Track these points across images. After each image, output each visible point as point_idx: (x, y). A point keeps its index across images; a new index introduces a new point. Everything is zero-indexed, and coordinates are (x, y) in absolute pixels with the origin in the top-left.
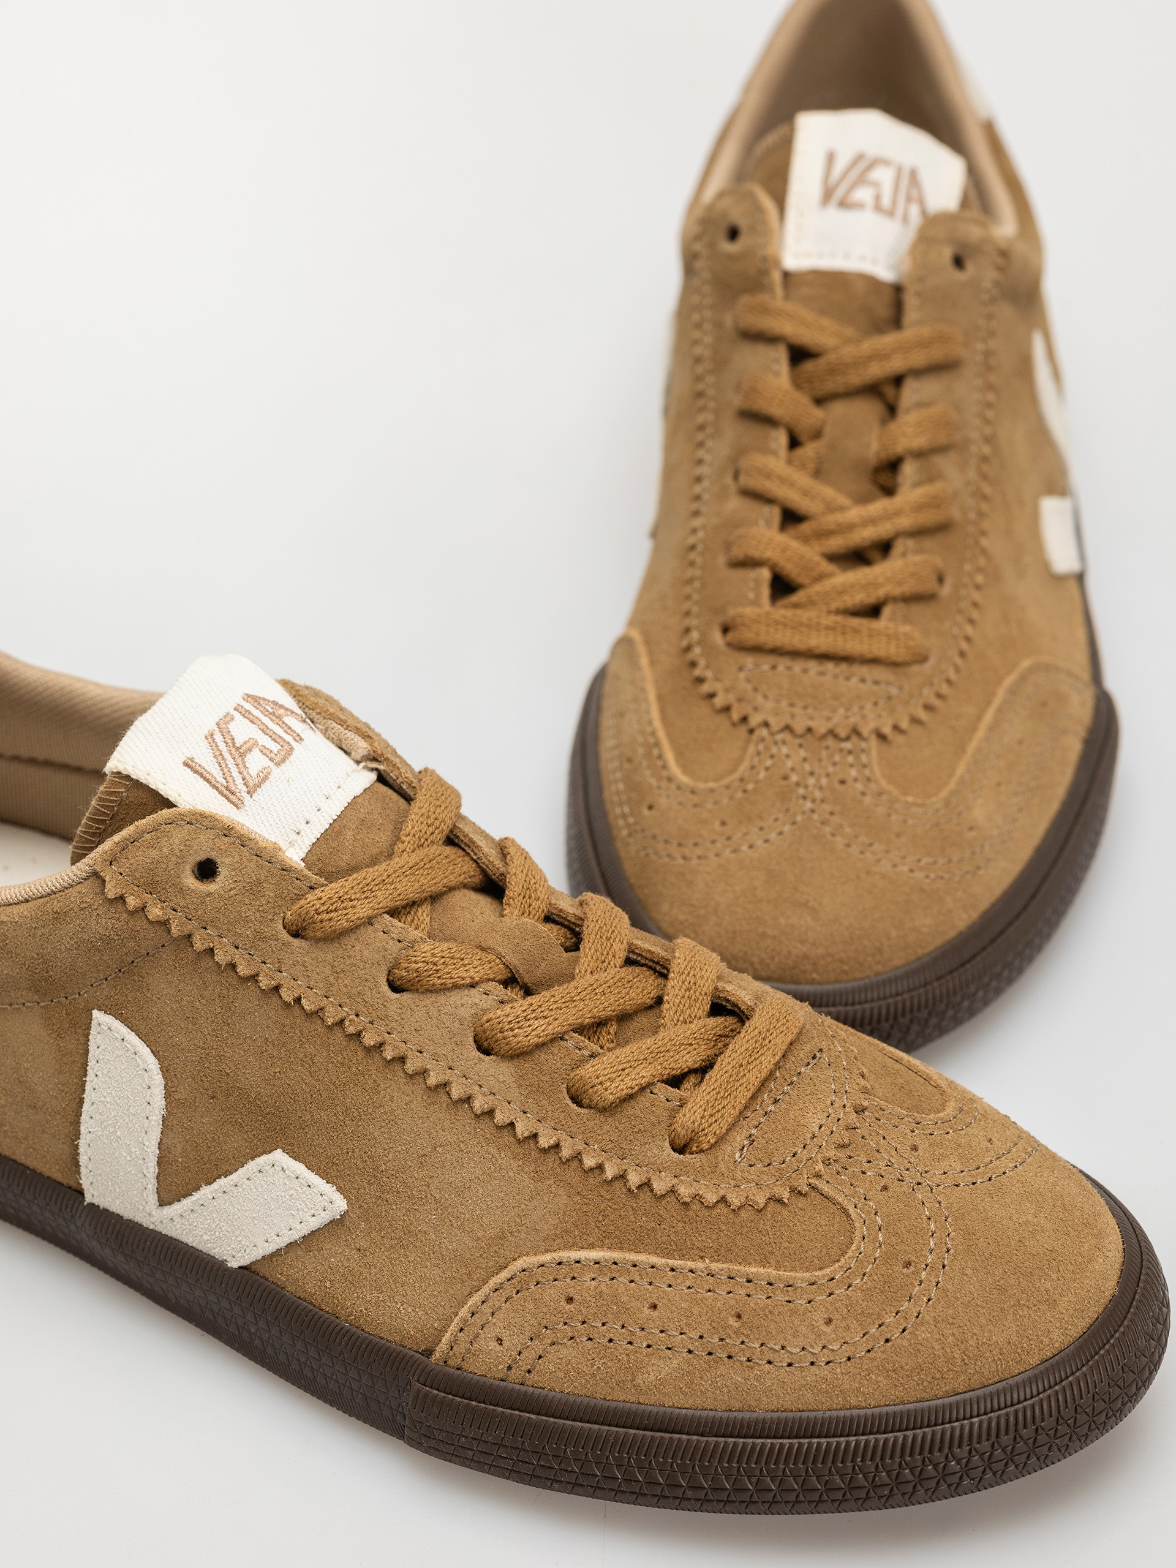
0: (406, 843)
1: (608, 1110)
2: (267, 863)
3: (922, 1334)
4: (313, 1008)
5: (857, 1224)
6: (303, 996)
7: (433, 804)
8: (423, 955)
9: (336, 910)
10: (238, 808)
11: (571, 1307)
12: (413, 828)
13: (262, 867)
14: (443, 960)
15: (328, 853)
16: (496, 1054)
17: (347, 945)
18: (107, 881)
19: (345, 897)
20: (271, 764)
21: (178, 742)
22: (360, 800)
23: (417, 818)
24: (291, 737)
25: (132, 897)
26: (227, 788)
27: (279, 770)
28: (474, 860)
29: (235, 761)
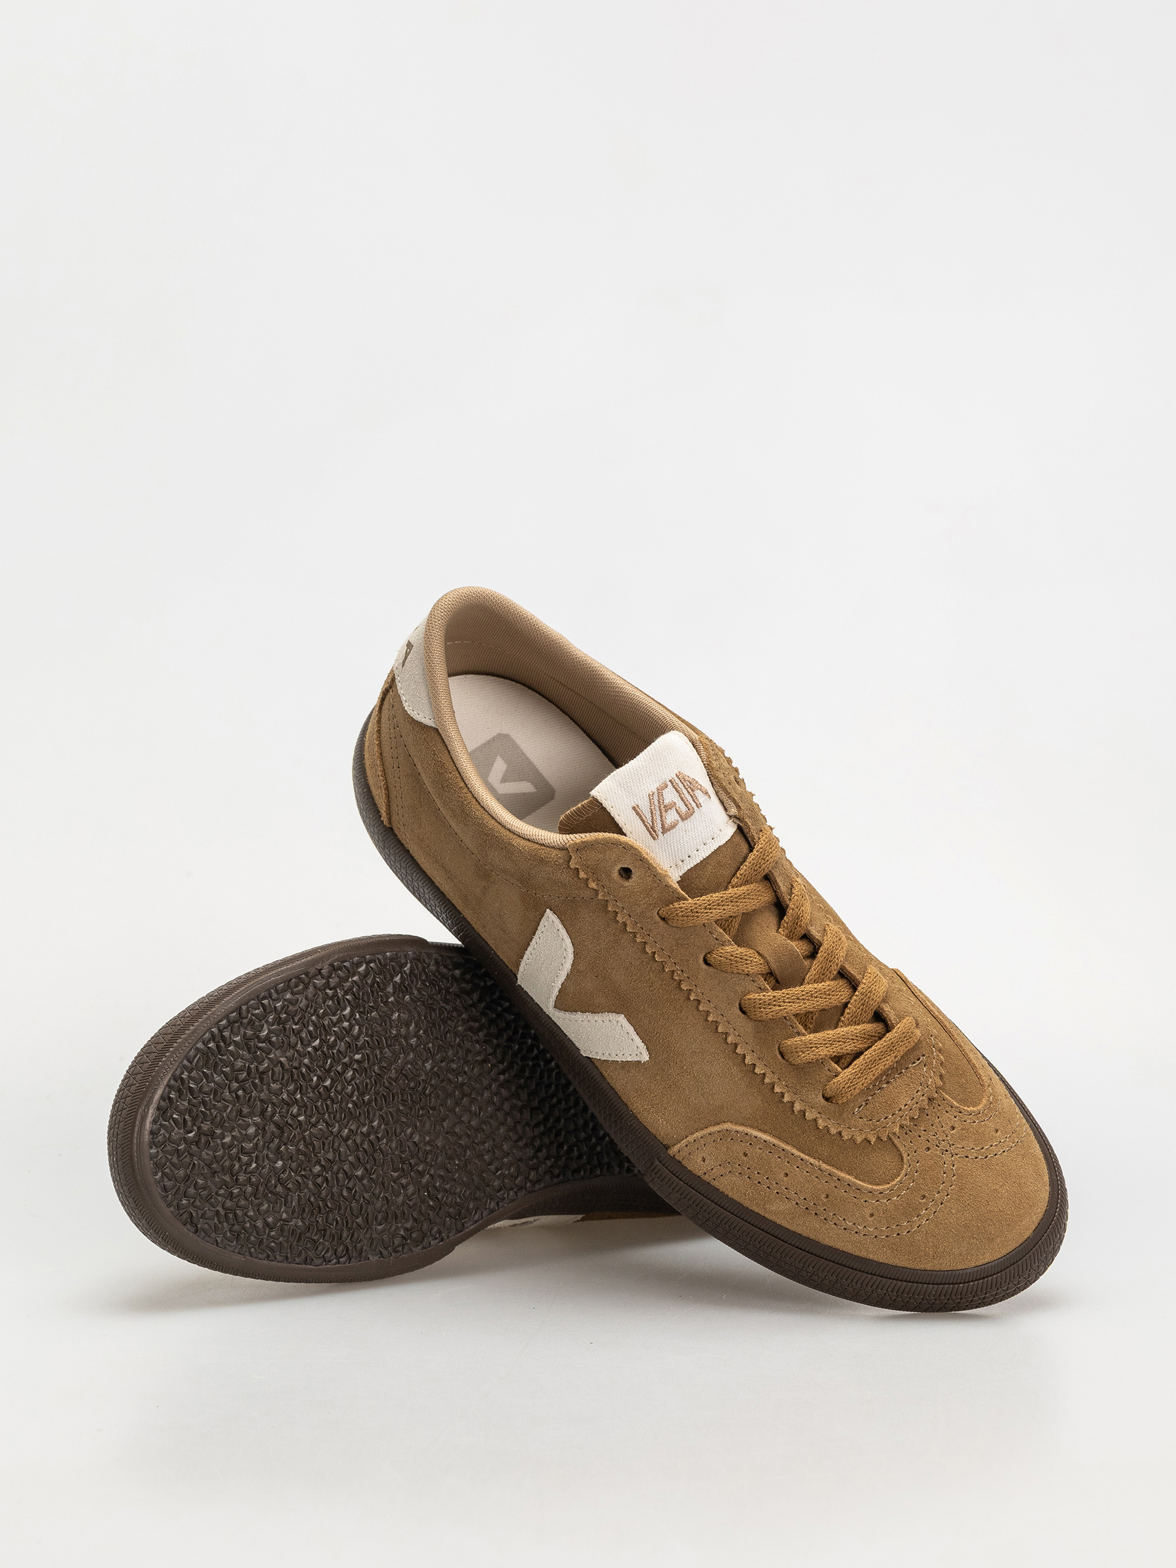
0: (739, 879)
1: (796, 1067)
2: (658, 881)
3: (918, 1237)
5: (905, 1166)
6: (657, 953)
7: (761, 857)
8: (726, 954)
9: (688, 916)
10: (654, 839)
11: (745, 1158)
12: (745, 871)
13: (655, 882)
14: (736, 959)
15: (695, 876)
16: (748, 1016)
17: (688, 933)
18: (572, 859)
19: (695, 910)
20: (679, 819)
21: (633, 794)
23: (748, 865)
24: (695, 805)
25: (583, 872)
26: (652, 828)
27: (683, 823)
28: (775, 892)
29: (661, 813)
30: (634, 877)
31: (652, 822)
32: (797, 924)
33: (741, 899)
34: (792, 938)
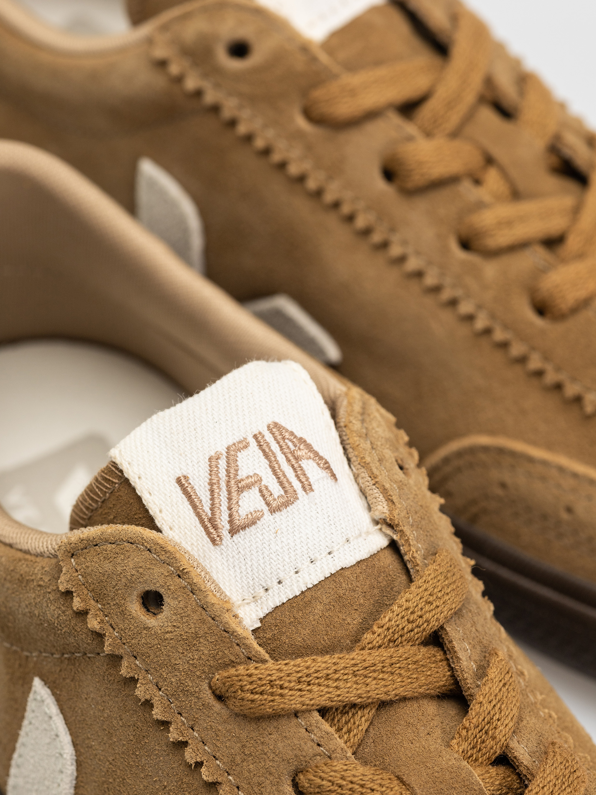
0: (376, 634)
2: (210, 619)
4: (210, 779)
6: (205, 763)
7: (424, 599)
8: (332, 774)
9: (261, 693)
10: (213, 541)
12: (390, 620)
13: (203, 622)
14: (350, 786)
15: (288, 621)
17: (264, 730)
18: (63, 572)
19: (277, 682)
20: (265, 508)
21: (181, 455)
22: (347, 573)
23: (399, 610)
24: (300, 485)
25: (78, 599)
26: (210, 520)
27: (271, 517)
28: (451, 669)
29: (229, 492)
30: (166, 612)
31: (211, 509)
32: (486, 733)
33: (374, 671)
34: (476, 760)
